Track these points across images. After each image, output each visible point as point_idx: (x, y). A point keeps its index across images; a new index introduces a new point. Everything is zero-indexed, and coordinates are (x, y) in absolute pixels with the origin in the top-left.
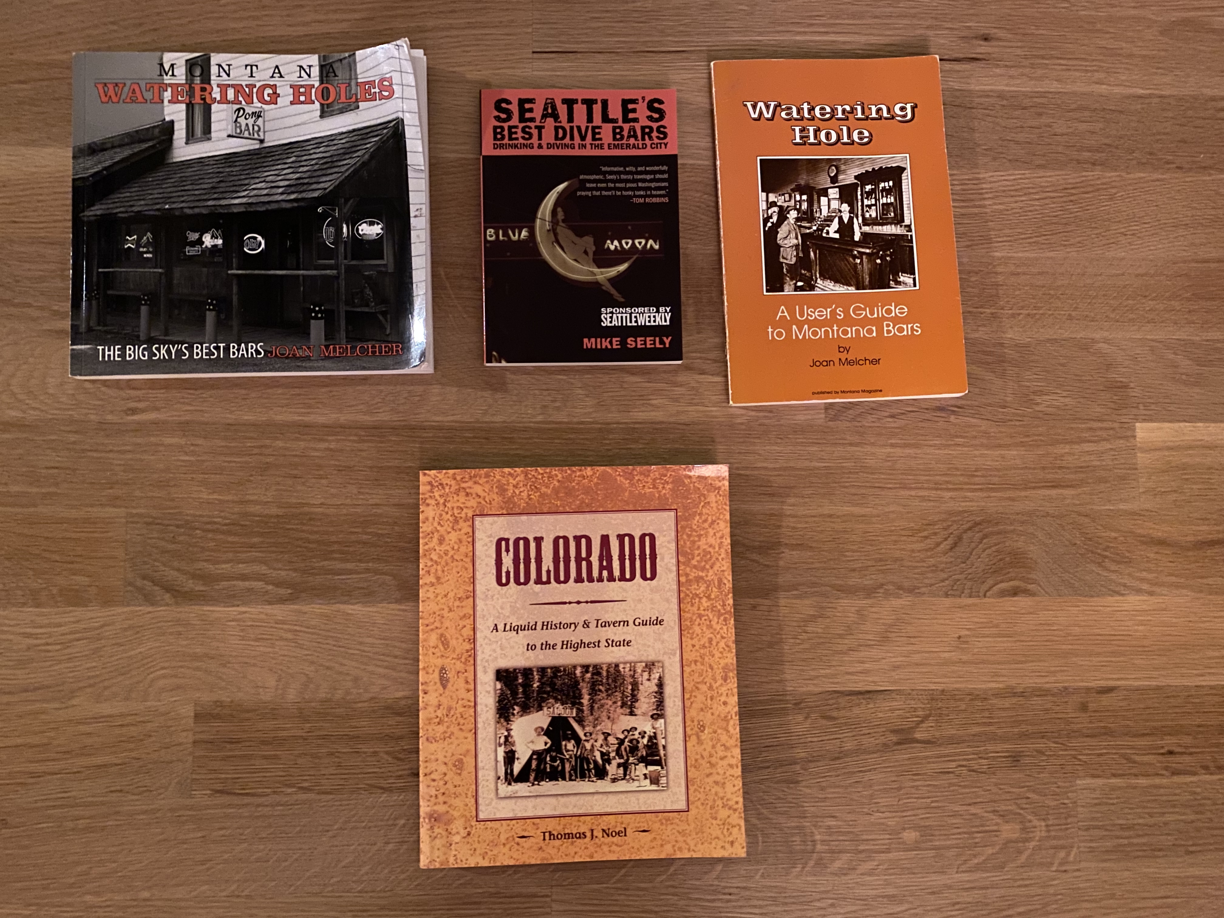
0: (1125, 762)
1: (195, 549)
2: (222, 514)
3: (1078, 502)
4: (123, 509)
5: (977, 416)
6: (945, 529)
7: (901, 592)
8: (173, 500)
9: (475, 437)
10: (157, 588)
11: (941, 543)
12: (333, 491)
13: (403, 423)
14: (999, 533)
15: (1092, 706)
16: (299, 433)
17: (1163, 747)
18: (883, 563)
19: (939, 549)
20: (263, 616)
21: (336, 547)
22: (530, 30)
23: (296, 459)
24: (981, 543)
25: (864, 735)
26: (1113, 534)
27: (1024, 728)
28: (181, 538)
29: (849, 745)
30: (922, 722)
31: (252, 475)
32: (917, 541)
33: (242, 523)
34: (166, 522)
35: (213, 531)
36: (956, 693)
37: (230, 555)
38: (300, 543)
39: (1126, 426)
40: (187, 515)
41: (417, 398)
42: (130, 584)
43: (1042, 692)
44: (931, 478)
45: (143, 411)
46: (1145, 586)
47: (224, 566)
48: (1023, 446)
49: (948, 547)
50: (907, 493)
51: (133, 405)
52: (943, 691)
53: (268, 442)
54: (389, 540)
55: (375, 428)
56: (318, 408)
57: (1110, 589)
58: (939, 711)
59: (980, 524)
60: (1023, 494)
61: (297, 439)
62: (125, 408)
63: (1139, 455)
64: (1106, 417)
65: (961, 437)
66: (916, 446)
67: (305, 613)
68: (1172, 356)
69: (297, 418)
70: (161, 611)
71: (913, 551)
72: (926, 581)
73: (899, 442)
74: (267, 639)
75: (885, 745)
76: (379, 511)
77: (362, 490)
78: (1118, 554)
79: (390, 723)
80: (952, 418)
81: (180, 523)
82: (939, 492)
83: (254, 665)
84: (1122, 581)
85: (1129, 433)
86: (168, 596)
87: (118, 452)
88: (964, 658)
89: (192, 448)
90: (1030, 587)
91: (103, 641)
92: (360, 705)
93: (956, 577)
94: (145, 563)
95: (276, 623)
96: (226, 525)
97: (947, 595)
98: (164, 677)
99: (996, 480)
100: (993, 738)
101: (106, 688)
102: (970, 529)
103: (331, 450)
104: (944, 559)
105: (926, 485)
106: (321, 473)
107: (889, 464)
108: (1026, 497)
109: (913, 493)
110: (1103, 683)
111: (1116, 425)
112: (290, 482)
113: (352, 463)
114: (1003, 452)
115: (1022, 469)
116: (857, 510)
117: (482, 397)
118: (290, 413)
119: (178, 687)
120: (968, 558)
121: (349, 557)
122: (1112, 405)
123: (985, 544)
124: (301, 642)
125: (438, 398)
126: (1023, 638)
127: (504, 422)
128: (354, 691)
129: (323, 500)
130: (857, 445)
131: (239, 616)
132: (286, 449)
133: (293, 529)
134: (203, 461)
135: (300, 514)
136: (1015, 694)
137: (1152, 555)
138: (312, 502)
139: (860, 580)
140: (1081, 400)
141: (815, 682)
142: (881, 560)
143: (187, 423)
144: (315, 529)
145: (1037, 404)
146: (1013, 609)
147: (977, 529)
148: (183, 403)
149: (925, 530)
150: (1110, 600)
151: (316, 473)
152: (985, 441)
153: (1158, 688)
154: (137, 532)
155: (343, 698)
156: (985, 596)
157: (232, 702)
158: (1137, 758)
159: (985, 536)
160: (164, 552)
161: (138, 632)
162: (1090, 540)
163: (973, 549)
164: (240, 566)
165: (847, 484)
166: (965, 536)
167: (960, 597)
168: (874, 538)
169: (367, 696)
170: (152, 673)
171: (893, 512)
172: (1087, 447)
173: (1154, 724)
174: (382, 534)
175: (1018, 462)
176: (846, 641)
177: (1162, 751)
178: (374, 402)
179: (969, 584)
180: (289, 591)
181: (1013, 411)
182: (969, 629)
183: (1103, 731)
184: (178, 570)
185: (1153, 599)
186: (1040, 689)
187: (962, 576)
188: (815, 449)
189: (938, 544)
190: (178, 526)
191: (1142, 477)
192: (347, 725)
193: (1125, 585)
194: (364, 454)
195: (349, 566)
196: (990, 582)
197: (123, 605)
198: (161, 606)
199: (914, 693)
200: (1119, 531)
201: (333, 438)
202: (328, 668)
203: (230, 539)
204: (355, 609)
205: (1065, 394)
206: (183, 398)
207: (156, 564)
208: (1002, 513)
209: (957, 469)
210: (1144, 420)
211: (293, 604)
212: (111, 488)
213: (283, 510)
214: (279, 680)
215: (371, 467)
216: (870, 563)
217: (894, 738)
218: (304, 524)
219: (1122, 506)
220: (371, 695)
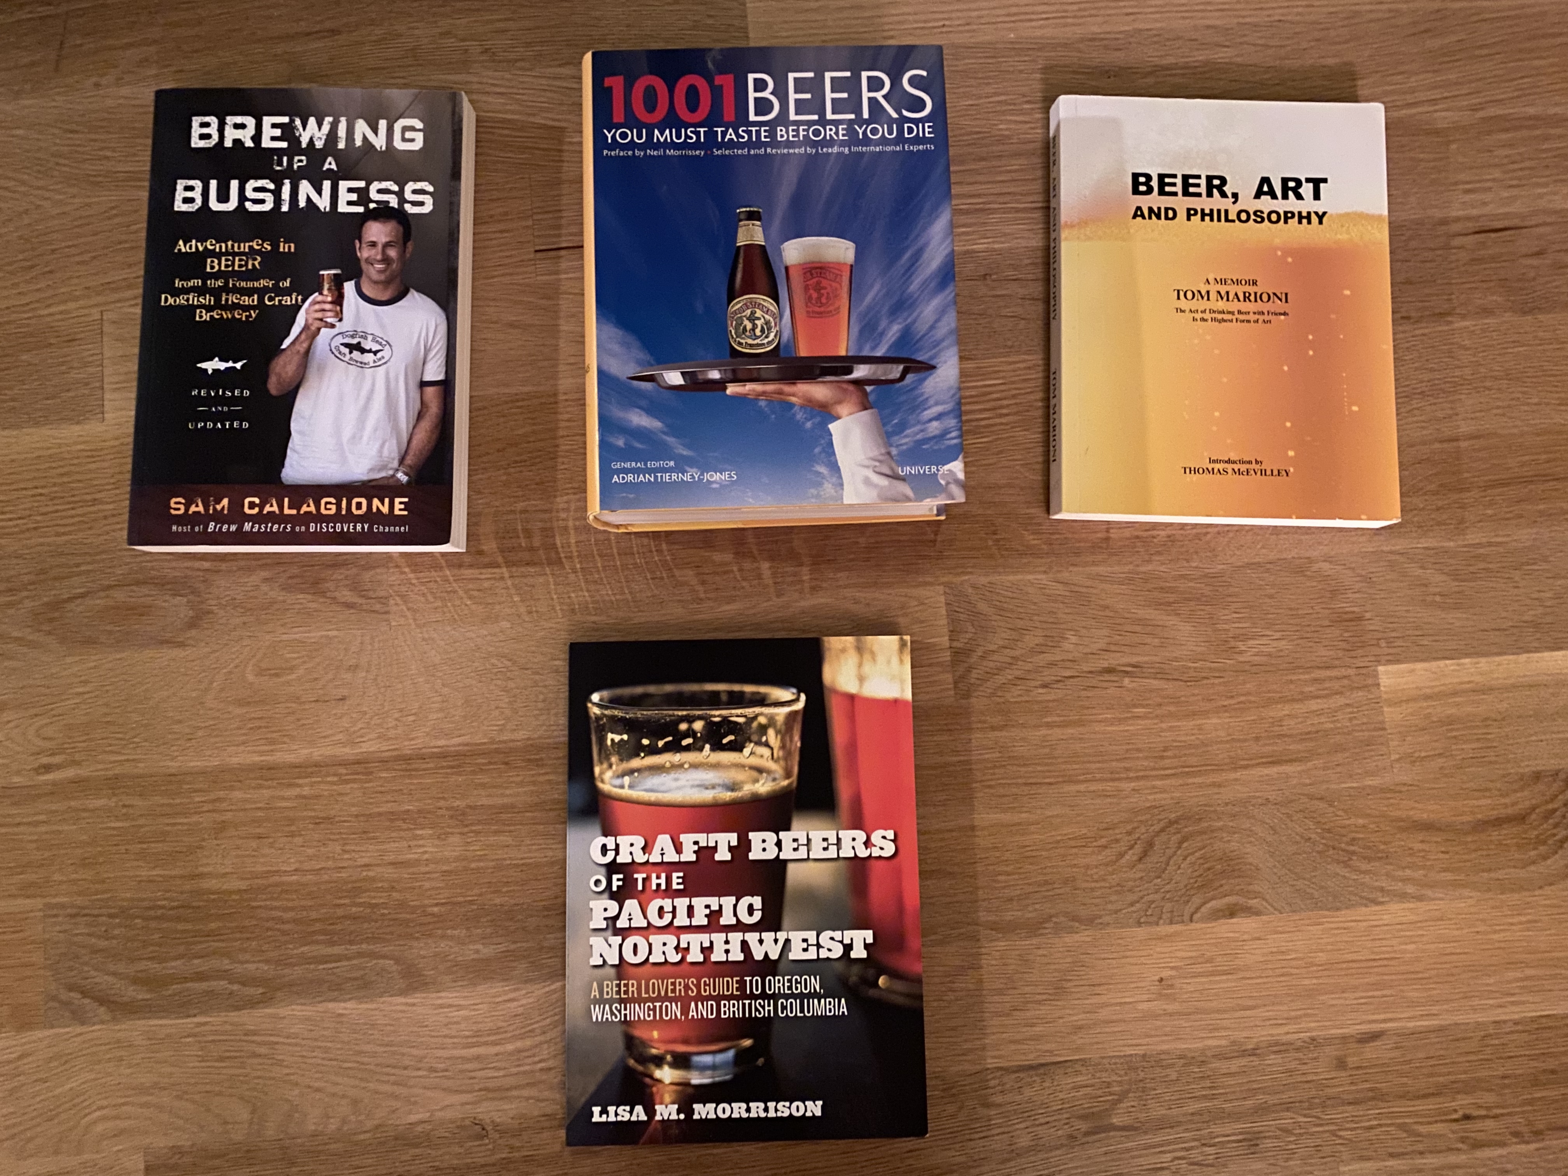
0: (1405, 1135)
1: (135, 944)
2: (168, 895)
3: (1308, 781)
4: (39, 899)
5: (1159, 676)
6: (1129, 833)
7: (1077, 924)
8: (103, 882)
9: (490, 763)
10: (87, 1001)
11: (1126, 852)
12: (310, 851)
13: (395, 753)
14: (1202, 833)
15: (1352, 1061)
16: (261, 778)
17: (1456, 1111)
18: (1050, 887)
19: (1123, 861)
20: (228, 1027)
21: (318, 926)
22: (530, 223)
23: (260, 814)
24: (1179, 848)
25: (1041, 1124)
26: (1361, 821)
27: (1261, 1098)
28: (116, 932)
29: (1024, 1141)
30: (1120, 1101)
31: (204, 840)
32: (1093, 853)
33: (194, 904)
34: (96, 912)
35: (156, 918)
36: (1162, 1057)
37: (182, 949)
38: (269, 924)
39: (1364, 671)
40: (123, 900)
41: (411, 718)
42: (54, 998)
43: (1280, 1047)
44: (1105, 765)
45: (59, 767)
46: (1410, 889)
47: (173, 964)
48: (1226, 711)
49: (1135, 858)
50: (1073, 788)
51: (45, 760)
52: (1144, 1056)
53: (222, 794)
54: (386, 911)
55: (358, 762)
56: (285, 743)
57: (1361, 897)
58: (1141, 1085)
59: (1176, 822)
60: (1233, 775)
61: (261, 787)
62: (36, 765)
63: (1385, 709)
64: (1337, 662)
65: (1143, 706)
66: (1080, 723)
67: (284, 1018)
68: (1420, 572)
69: (257, 759)
70: (97, 1031)
71: (1087, 867)
72: (1109, 907)
73: (1057, 719)
74: (236, 1057)
75: (1072, 1137)
76: (371, 874)
77: (347, 848)
78: (1369, 848)
79: (404, 1158)
80: (1126, 681)
81: (113, 911)
82: (1116, 784)
83: (220, 1094)
84: (1377, 884)
85: (1370, 681)
86: (102, 1009)
87: (29, 824)
88: (1171, 1008)
89: (124, 811)
90: (1253, 902)
91: (21, 1078)
92: (362, 1137)
93: (1151, 898)
94: (71, 969)
95: (246, 1035)
96: (173, 908)
97: (1139, 924)
98: (104, 1118)
99: (1193, 760)
100: (1221, 1116)
101: (30, 1140)
102: (1162, 830)
103: (304, 797)
104: (1131, 875)
105: (1098, 776)
106: (293, 828)
107: (1047, 750)
108: (1236, 780)
109: (1082, 787)
110: (1365, 1028)
111: (1351, 672)
112: (254, 844)
113: (333, 813)
114: (1199, 722)
115: (1227, 742)
116: (1007, 817)
117: (497, 708)
118: (249, 752)
119: (121, 1132)
120: (1166, 869)
121: (335, 939)
122: (1343, 645)
123: (1187, 849)
124: (280, 1057)
125: (440, 715)
126: (1248, 974)
127: (528, 739)
128: (353, 1118)
129: (297, 865)
130: (1001, 728)
131: (197, 1030)
132: (246, 801)
133: (260, 907)
134: (141, 826)
135: (270, 886)
136: (1244, 1053)
137: (1418, 846)
138: (283, 869)
139: (1019, 913)
140: (1299, 641)
141: (969, 1058)
142: (1046, 883)
143: (116, 777)
144: (290, 904)
145: (1241, 652)
146: (1231, 935)
147: (1172, 830)
148: (112, 752)
149: (1102, 837)
150: (1363, 911)
151: (287, 829)
152: (1172, 708)
153: (1441, 1029)
154: (58, 928)
155: (339, 1129)
156: (1191, 921)
157: (193, 1145)
158: (1422, 1129)
159: (1185, 839)
160: (95, 951)
161: (66, 1062)
162: (1329, 831)
163: (1170, 858)
164: (196, 961)
165: (993, 783)
166: (1157, 841)
167: (1157, 924)
168: (1034, 854)
169: (369, 1124)
170: (86, 1115)
171: (1057, 816)
172: (1314, 705)
173: (1441, 1079)
174: (376, 905)
175: (1222, 733)
176: (1007, 998)
177: (1455, 1116)
178: (356, 729)
179: (1168, 906)
180: (261, 990)
181: (1209, 664)
182: (1172, 968)
183: (1370, 1094)
184: (114, 974)
185: (1422, 906)
186: (1277, 1044)
187: (1156, 897)
188: (946, 738)
189: (1121, 855)
190: (111, 916)
191: (1392, 740)
192: (347, 1165)
193: (1382, 890)
194: (347, 799)
195: (337, 950)
196: (1196, 900)
197: (45, 1027)
198: (94, 1024)
199: (1105, 1061)
200: (1369, 816)
201: (307, 780)
202: (318, 1090)
203: (180, 927)
204: (348, 1007)
205: (1278, 635)
206: (110, 745)
207: (86, 969)
208: (1205, 805)
209: (1139, 750)
210: (1389, 662)
211: (266, 1007)
212: (21, 873)
213: (248, 882)
214: (253, 1112)
215: (357, 816)
216: (1031, 889)
217: (1084, 1126)
218: (272, 899)
219: (1368, 782)
220: (376, 1122)
